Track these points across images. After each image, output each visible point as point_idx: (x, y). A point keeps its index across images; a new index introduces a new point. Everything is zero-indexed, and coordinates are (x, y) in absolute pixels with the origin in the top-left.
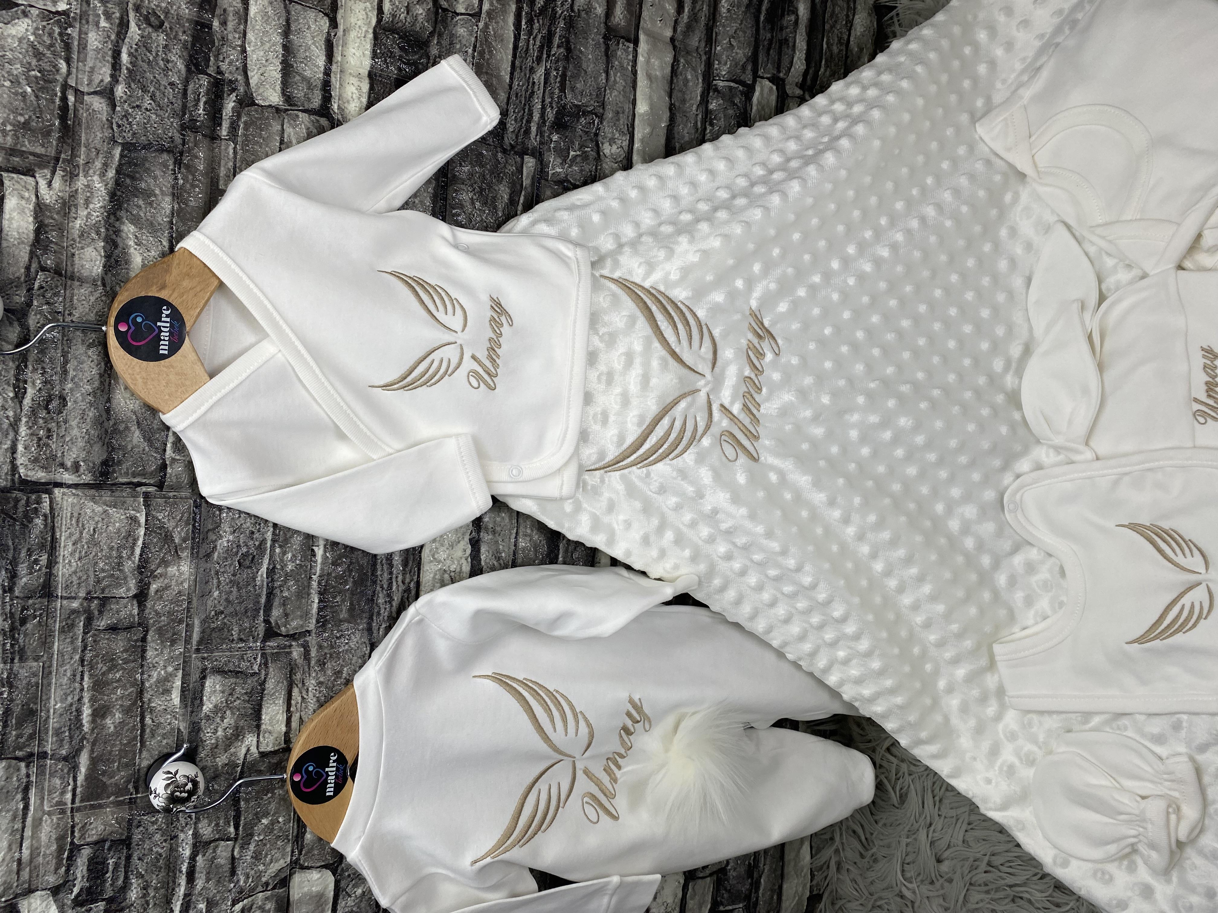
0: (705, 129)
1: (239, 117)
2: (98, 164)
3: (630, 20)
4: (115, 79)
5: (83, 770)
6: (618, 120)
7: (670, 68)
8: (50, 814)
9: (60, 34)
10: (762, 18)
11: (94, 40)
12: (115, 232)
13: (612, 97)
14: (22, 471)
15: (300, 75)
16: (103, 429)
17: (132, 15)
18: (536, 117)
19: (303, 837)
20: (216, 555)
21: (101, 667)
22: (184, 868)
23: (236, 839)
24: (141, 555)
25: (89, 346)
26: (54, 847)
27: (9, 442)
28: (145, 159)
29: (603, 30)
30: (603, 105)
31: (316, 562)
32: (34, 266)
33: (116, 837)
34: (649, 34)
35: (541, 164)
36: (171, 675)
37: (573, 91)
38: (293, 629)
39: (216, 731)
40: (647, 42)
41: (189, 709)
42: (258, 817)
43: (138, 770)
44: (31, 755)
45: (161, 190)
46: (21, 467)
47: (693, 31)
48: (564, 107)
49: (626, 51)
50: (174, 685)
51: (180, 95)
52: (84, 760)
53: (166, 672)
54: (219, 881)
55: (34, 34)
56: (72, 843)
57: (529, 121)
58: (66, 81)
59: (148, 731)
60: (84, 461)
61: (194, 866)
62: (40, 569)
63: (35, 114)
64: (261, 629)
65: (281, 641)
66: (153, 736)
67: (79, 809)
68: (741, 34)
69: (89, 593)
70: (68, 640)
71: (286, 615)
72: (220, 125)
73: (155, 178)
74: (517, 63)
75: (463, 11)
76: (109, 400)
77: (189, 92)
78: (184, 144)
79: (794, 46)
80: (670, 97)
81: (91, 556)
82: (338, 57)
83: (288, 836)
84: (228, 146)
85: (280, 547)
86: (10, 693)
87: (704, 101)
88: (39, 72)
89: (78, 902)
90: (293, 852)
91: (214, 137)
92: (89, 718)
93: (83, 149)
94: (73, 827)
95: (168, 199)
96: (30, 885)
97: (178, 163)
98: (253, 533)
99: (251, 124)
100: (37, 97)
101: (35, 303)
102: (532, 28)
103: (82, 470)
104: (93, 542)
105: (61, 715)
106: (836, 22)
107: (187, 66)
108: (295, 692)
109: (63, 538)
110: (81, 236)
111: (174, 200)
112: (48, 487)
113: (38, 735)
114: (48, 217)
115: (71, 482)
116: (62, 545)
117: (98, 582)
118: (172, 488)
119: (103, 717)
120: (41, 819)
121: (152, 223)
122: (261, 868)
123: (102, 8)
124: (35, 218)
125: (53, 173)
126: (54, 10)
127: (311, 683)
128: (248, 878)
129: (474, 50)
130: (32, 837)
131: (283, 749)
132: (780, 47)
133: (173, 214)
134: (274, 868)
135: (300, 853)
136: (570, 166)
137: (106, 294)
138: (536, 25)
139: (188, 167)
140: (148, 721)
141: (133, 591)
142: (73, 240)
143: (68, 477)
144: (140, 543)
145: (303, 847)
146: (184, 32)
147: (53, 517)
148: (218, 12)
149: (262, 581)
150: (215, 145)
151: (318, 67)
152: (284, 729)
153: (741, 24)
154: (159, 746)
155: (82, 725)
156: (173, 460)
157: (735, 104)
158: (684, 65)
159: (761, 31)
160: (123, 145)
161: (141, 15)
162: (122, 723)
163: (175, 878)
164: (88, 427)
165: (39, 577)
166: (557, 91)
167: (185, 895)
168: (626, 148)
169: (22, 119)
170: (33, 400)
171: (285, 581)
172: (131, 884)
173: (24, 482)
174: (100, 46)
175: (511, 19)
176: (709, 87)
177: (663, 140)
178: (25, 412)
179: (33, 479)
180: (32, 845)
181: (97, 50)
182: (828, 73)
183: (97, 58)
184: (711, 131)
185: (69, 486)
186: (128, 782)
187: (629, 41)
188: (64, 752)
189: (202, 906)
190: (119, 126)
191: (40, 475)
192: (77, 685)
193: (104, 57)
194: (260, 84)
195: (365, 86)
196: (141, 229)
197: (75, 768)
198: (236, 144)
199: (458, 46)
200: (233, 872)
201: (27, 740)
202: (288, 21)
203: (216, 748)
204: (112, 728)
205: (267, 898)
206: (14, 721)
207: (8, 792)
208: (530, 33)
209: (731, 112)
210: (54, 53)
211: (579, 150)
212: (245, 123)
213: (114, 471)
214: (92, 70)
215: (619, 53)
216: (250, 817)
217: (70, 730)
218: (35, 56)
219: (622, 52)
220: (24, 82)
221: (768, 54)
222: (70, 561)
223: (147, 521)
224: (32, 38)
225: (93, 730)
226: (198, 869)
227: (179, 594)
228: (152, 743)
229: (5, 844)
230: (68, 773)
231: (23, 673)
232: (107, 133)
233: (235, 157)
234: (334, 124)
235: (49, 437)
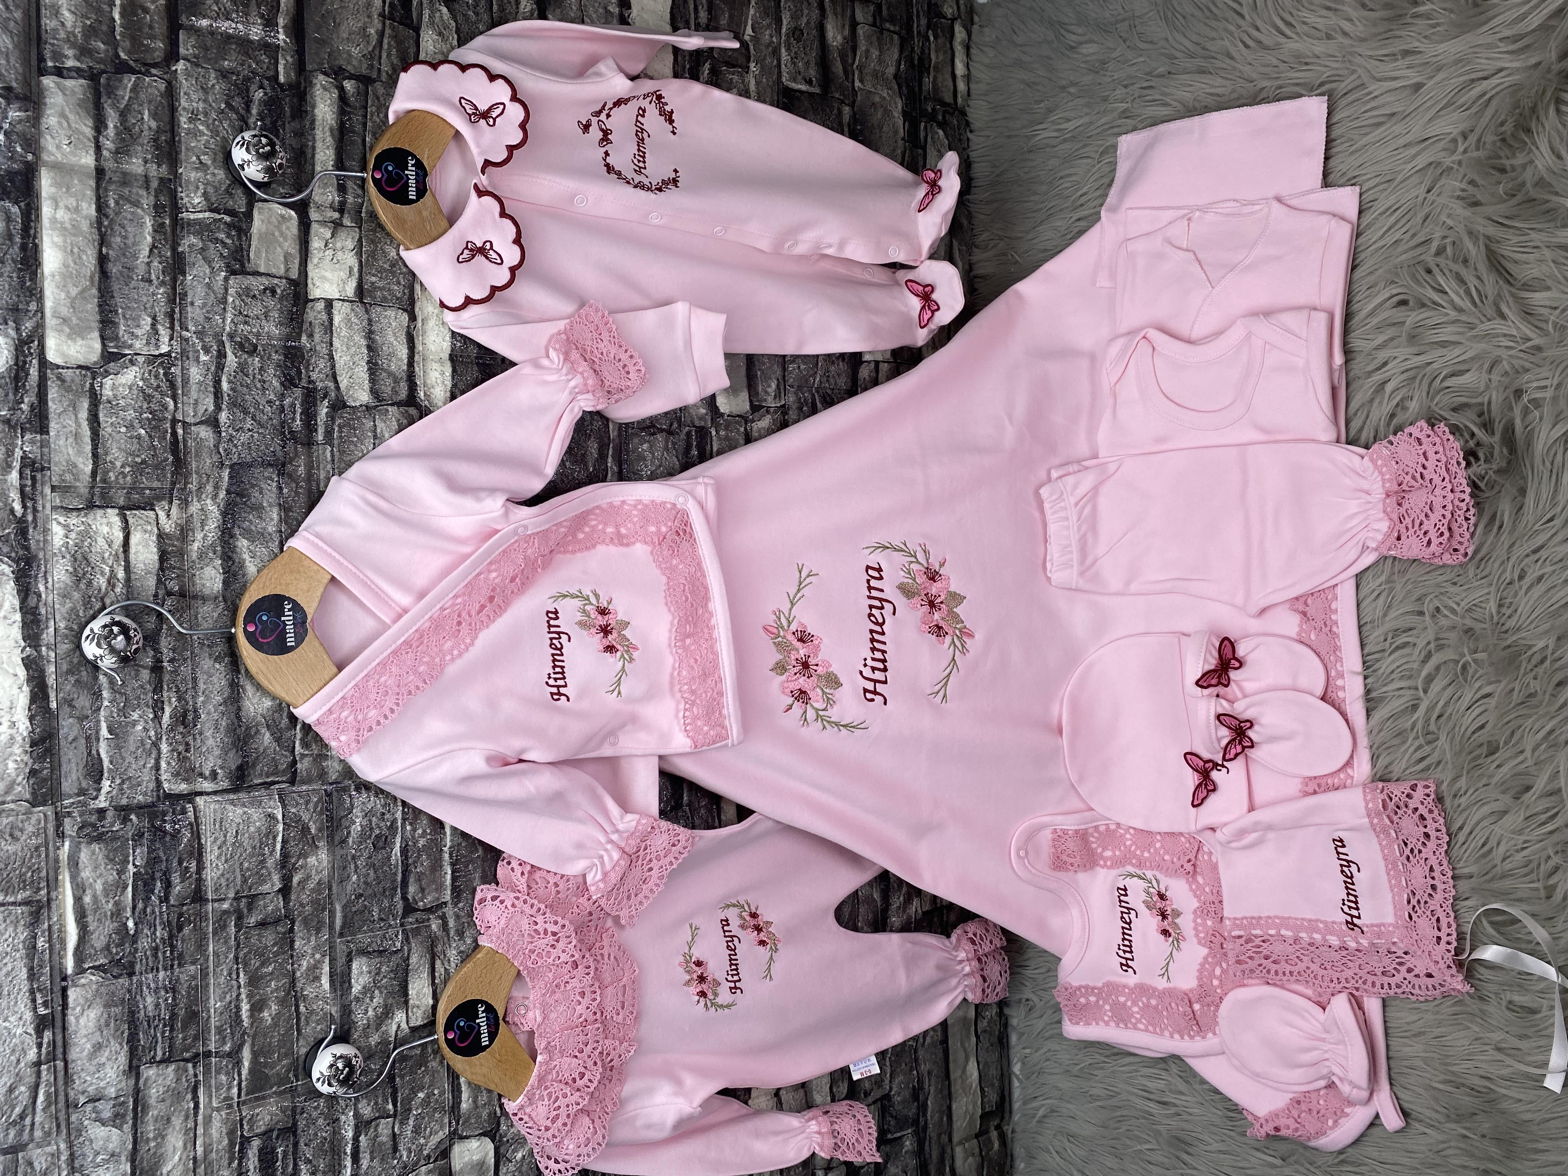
1: (333, 420)
2: (209, 488)
4: (218, 407)
5: (246, 1064)
8: (218, 1110)
9: (165, 374)
11: (195, 373)
12: (230, 549)
14: (166, 785)
15: (385, 371)
16: (236, 736)
17: (227, 345)
19: (459, 1107)
20: (350, 840)
21: (255, 963)
22: (348, 1150)
23: (395, 1116)
24: (282, 850)
25: (216, 660)
26: (226, 1142)
27: (153, 761)
28: (252, 476)
31: (445, 834)
32: (161, 592)
33: (280, 1125)
36: (319, 962)
38: (430, 902)
39: (367, 1011)
41: (339, 993)
42: (414, 1092)
43: (298, 1059)
44: (197, 1055)
45: (268, 501)
46: (165, 782)
50: (323, 972)
51: (278, 411)
52: (246, 1054)
53: (314, 960)
54: (382, 1159)
55: (142, 379)
56: (242, 1136)
58: (174, 417)
59: (303, 1019)
60: (221, 768)
61: (358, 1146)
62: (191, 876)
63: (150, 453)
64: (400, 906)
65: (418, 915)
66: (308, 1024)
67: (244, 1103)
69: (237, 893)
70: (222, 941)
71: (422, 890)
72: (316, 430)
73: (262, 493)
76: (239, 709)
77: (286, 406)
78: (285, 456)
81: (236, 858)
82: (419, 347)
83: (444, 1107)
84: (325, 450)
85: (411, 824)
86: (174, 999)
88: (150, 413)
90: (450, 1123)
91: (309, 443)
92: (248, 1013)
93: (194, 476)
94: (241, 1120)
95: (275, 509)
97: (282, 474)
98: (383, 814)
99: (344, 426)
100: (150, 436)
101: (164, 626)
103: (219, 777)
104: (237, 844)
105: (222, 1013)
107: (282, 384)
108: (438, 963)
109: (209, 844)
110: (200, 557)
111: (280, 510)
112: (190, 797)
113: (201, 1036)
114: (170, 545)
115: (210, 790)
116: (208, 850)
117: (245, 880)
118: (303, 782)
119: (261, 1010)
120: (211, 1116)
121: (263, 535)
122: (422, 1141)
123: (200, 344)
124: (158, 548)
125: (171, 502)
126: (157, 353)
127: (452, 954)
128: (410, 1152)
130: (204, 1135)
131: (431, 1022)
133: (281, 523)
134: (434, 1140)
135: (458, 1123)
137: (226, 608)
139: (290, 476)
140: (302, 1009)
141: (278, 886)
142: (193, 562)
143: (208, 786)
144: (280, 838)
145: (459, 1117)
146: (276, 352)
147: (198, 825)
148: (305, 326)
149: (397, 860)
150: (313, 451)
151: (401, 360)
152: (431, 1002)
154: (314, 1033)
155: (242, 1021)
156: (303, 756)
160: (232, 467)
161: (236, 344)
162: (279, 1014)
163: (340, 1160)
164: (222, 736)
165: (191, 884)
169: (139, 460)
170: (171, 718)
171: (418, 857)
172: (301, 1170)
173: (168, 796)
174: (202, 379)
178: (164, 730)
179: (177, 792)
180: (205, 1142)
181: (200, 383)
183: (200, 390)
185: (208, 794)
186: (289, 1071)
188: (227, 1048)
190: (225, 450)
191: (183, 787)
192: (234, 982)
193: (206, 388)
194: (350, 386)
195: (448, 370)
196: (253, 542)
197: (238, 1063)
198: (332, 446)
200: (395, 1149)
201: (192, 1041)
202: (370, 321)
203: (368, 1028)
204: (270, 1020)
205: (430, 1171)
206: (180, 1024)
207: (179, 1093)
210: (163, 394)
212: (339, 426)
213: (249, 775)
214: (196, 402)
216: (407, 1092)
217: (231, 1026)
218: (146, 400)
220: (138, 426)
222: (217, 865)
223: (284, 816)
224: (141, 384)
225: (252, 1024)
226: (362, 1149)
227: (319, 883)
228: (307, 1030)
229: (180, 1144)
230: (233, 1069)
231: (184, 978)
232: (215, 458)
233: (333, 460)
234: (424, 412)
235: (187, 751)
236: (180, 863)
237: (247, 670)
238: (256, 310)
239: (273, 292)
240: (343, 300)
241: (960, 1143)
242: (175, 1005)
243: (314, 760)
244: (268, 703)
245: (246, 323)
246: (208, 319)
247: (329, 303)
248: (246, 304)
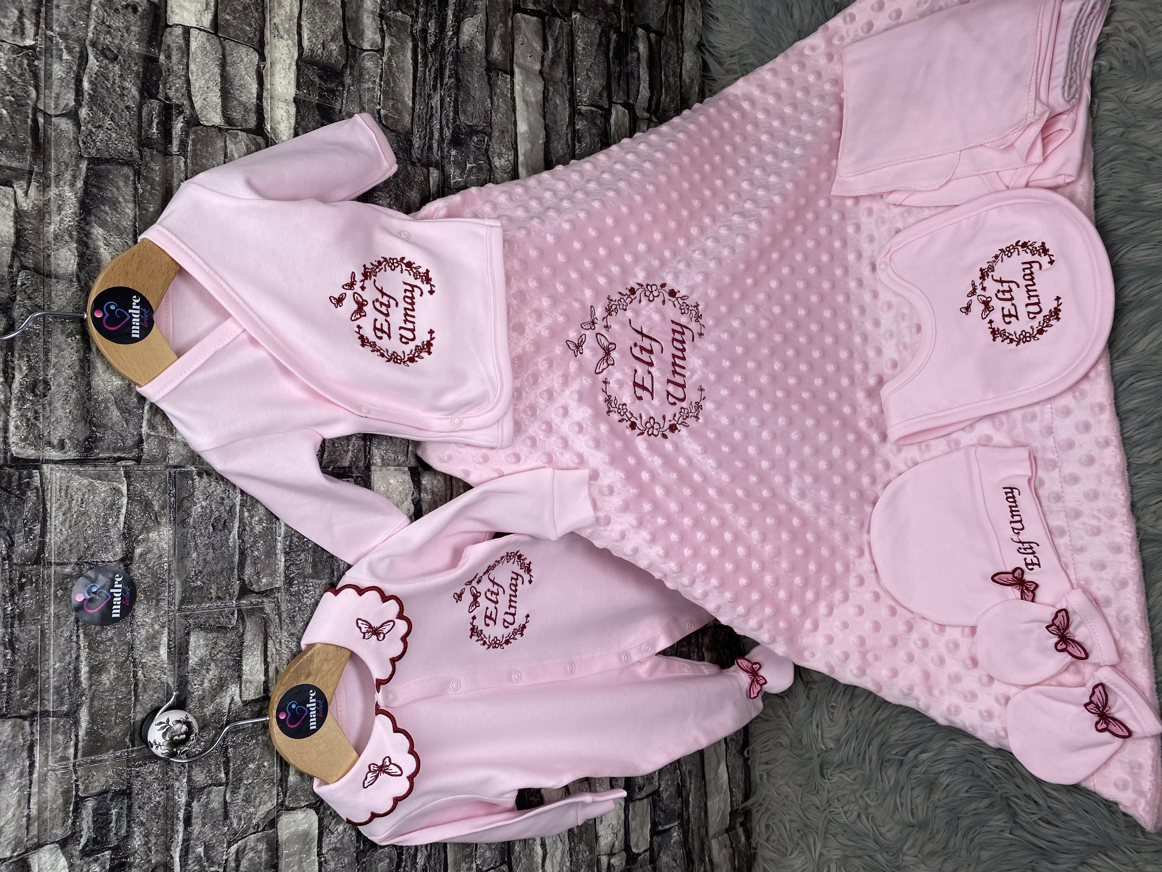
0: (574, 146)
1: (187, 135)
2: (68, 176)
3: (506, 56)
4: (79, 103)
5: (83, 725)
6: (504, 138)
7: (542, 96)
8: (54, 769)
9: (29, 65)
10: (611, 55)
11: (58, 70)
12: (86, 235)
13: (497, 118)
14: (14, 449)
15: (237, 100)
16: (85, 409)
17: (90, 49)
18: (436, 135)
19: (286, 781)
20: (191, 520)
21: (95, 627)
22: (181, 815)
24: (125, 523)
25: (68, 336)
26: (60, 801)
28: (109, 172)
29: (485, 64)
30: (490, 125)
31: (279, 526)
32: (16, 264)
33: (115, 788)
34: (521, 67)
35: (444, 175)
36: (158, 632)
37: (465, 114)
38: (264, 585)
39: (203, 682)
40: (521, 73)
41: (176, 664)
42: (246, 761)
43: (134, 723)
44: (34, 714)
45: (123, 197)
46: (12, 445)
47: (558, 65)
48: (458, 127)
49: (505, 81)
50: (162, 642)
51: (136, 117)
52: (84, 716)
53: (154, 629)
54: (213, 825)
55: (6, 65)
56: (77, 795)
57: (431, 138)
58: (36, 105)
59: (140, 685)
60: (69, 439)
61: (190, 812)
62: (34, 538)
63: (11, 133)
64: (236, 586)
65: (254, 598)
66: (145, 691)
67: (79, 765)
68: (595, 67)
69: (80, 558)
70: (63, 603)
71: (258, 573)
72: (171, 142)
73: (118, 188)
74: (417, 91)
75: (369, 48)
76: (89, 384)
77: (144, 114)
78: (141, 159)
79: (639, 77)
80: (544, 119)
81: (81, 524)
82: (267, 85)
83: (273, 779)
84: (179, 160)
85: (248, 511)
86: (13, 655)
87: (572, 123)
88: (13, 96)
89: (85, 853)
90: (278, 795)
91: (166, 153)
92: (87, 675)
93: (53, 163)
94: (77, 781)
95: (131, 205)
96: (39, 840)
97: (137, 173)
99: (198, 142)
100: (12, 118)
101: (18, 298)
102: (427, 61)
103: (67, 447)
104: (81, 512)
105: (60, 674)
106: (669, 58)
107: (140, 92)
108: (270, 643)
109: (54, 509)
110: (56, 237)
111: (135, 207)
112: (36, 464)
113: (38, 695)
114: (26, 222)
115: (58, 459)
116: (53, 515)
117: (88, 547)
118: (148, 462)
119: (99, 673)
120: (46, 775)
121: (117, 226)
123: (64, 44)
124: (16, 223)
125: (29, 184)
126: (22, 45)
127: (284, 635)
128: (240, 820)
129: (381, 80)
130: (39, 793)
131: (263, 697)
132: (628, 79)
133: (135, 218)
134: (263, 810)
135: (285, 795)
136: (468, 176)
137: (82, 289)
138: (430, 59)
139: (146, 178)
140: (140, 676)
141: (120, 555)
142: (48, 242)
143: (54, 454)
144: (124, 511)
145: (287, 789)
146: (136, 64)
147: (43, 491)
148: (164, 47)
149: (235, 542)
150: (168, 160)
151: (252, 94)
152: (263, 678)
153: (595, 59)
154: (151, 700)
155: (80, 683)
156: (149, 436)
157: (596, 125)
158: (553, 93)
159: (612, 65)
160: (90, 160)
161: (98, 50)
162: (117, 678)
163: (173, 824)
164: (71, 408)
165: (34, 546)
166: (451, 114)
167: (184, 841)
168: (512, 161)
170: (21, 385)
171: (255, 542)
172: (134, 832)
173: (16, 460)
174: (64, 76)
175: (409, 54)
176: (574, 112)
177: (541, 155)
178: (14, 395)
179: (24, 456)
180: (39, 800)
181: (61, 79)
182: (668, 99)
183: (61, 86)
184: (579, 147)
185: (56, 462)
186: (125, 735)
187: (506, 72)
188: (65, 708)
189: (200, 850)
190: (84, 143)
191: (30, 453)
192: (74, 644)
193: (67, 85)
194: (204, 107)
195: (293, 110)
196: (108, 231)
197: (76, 723)
198: (186, 158)
199: (367, 77)
200: (226, 816)
201: (30, 700)
202: (224, 55)
203: (203, 699)
204: (108, 682)
205: (258, 840)
206: (18, 681)
207: (14, 750)
208: (425, 65)
209: (594, 131)
210: (24, 81)
211: (475, 162)
212: (193, 140)
213: (97, 448)
214: (58, 96)
215: (499, 83)
216: (239, 762)
217: (69, 688)
218: (9, 84)
219: (502, 82)
220: (1, 105)
221: (619, 85)
222: (61, 530)
223: (128, 490)
224: (5, 68)
225: (90, 686)
226: (194, 815)
227: (161, 556)
228: (145, 698)
229: (14, 801)
230: (70, 729)
231: (23, 636)
232: (74, 149)
233: (186, 169)
234: (269, 143)
235: (36, 418)
236: (25, 525)
237: (98, 349)
238: (117, 22)
239: (135, 10)
240: (200, 29)
241: (714, 837)
242: (13, 662)
243: (160, 441)
244: (117, 382)
245: (108, 33)
246: (74, 24)
247: (187, 30)
248: (109, 15)
